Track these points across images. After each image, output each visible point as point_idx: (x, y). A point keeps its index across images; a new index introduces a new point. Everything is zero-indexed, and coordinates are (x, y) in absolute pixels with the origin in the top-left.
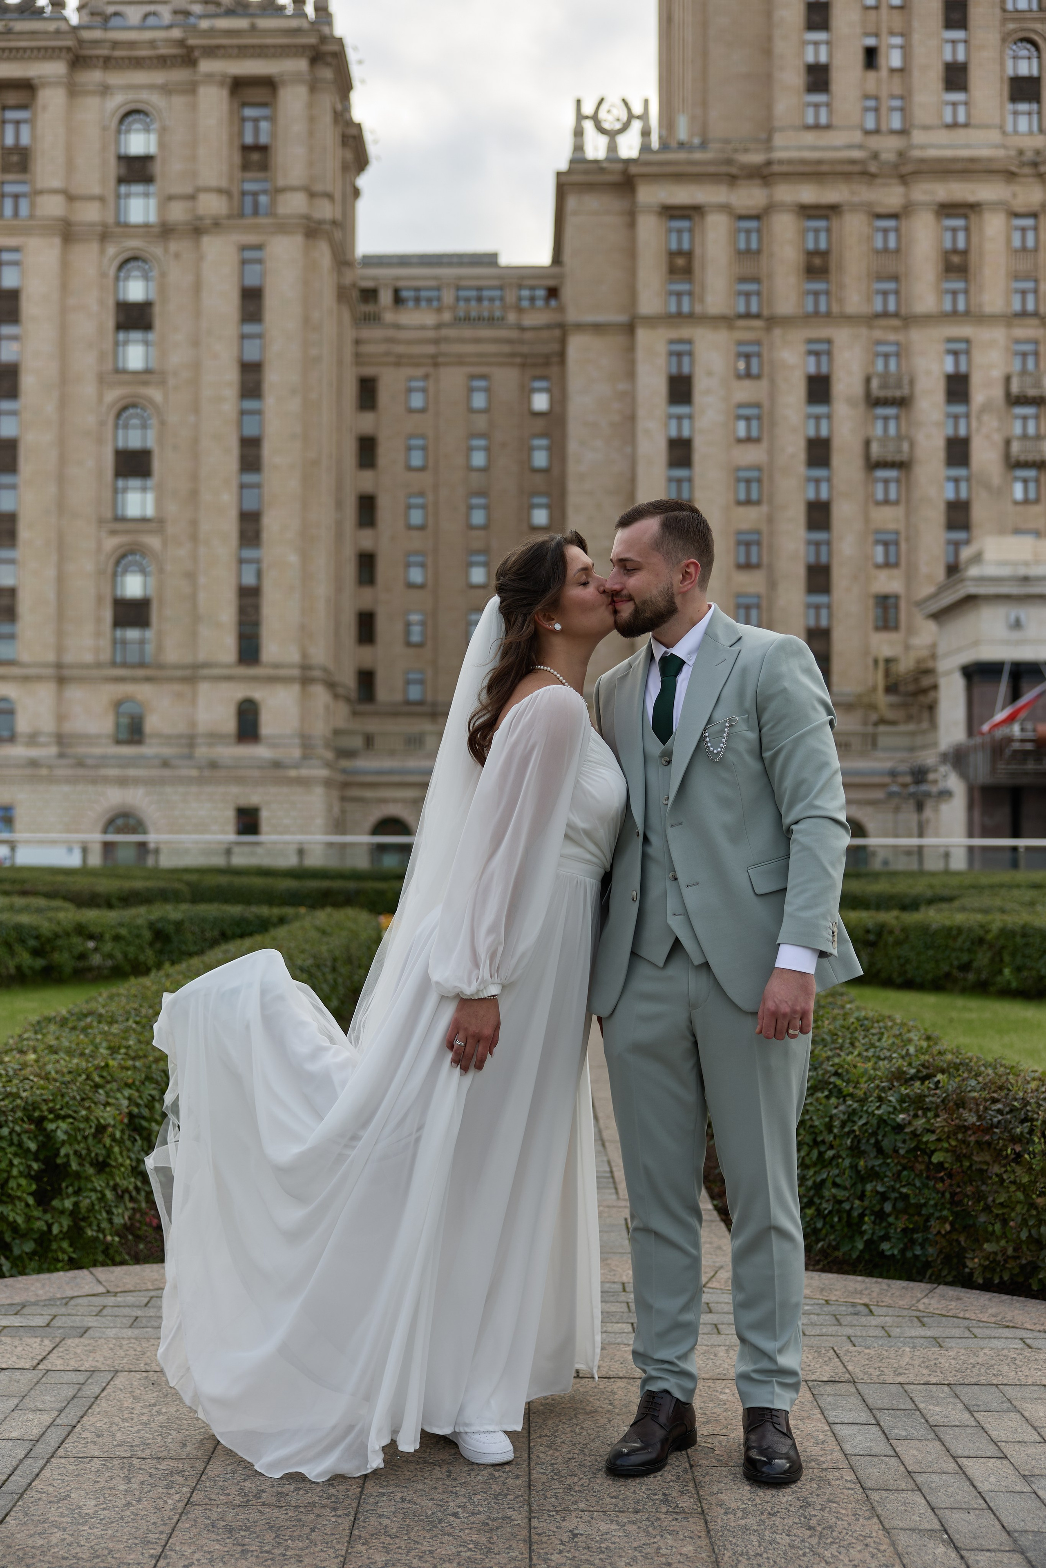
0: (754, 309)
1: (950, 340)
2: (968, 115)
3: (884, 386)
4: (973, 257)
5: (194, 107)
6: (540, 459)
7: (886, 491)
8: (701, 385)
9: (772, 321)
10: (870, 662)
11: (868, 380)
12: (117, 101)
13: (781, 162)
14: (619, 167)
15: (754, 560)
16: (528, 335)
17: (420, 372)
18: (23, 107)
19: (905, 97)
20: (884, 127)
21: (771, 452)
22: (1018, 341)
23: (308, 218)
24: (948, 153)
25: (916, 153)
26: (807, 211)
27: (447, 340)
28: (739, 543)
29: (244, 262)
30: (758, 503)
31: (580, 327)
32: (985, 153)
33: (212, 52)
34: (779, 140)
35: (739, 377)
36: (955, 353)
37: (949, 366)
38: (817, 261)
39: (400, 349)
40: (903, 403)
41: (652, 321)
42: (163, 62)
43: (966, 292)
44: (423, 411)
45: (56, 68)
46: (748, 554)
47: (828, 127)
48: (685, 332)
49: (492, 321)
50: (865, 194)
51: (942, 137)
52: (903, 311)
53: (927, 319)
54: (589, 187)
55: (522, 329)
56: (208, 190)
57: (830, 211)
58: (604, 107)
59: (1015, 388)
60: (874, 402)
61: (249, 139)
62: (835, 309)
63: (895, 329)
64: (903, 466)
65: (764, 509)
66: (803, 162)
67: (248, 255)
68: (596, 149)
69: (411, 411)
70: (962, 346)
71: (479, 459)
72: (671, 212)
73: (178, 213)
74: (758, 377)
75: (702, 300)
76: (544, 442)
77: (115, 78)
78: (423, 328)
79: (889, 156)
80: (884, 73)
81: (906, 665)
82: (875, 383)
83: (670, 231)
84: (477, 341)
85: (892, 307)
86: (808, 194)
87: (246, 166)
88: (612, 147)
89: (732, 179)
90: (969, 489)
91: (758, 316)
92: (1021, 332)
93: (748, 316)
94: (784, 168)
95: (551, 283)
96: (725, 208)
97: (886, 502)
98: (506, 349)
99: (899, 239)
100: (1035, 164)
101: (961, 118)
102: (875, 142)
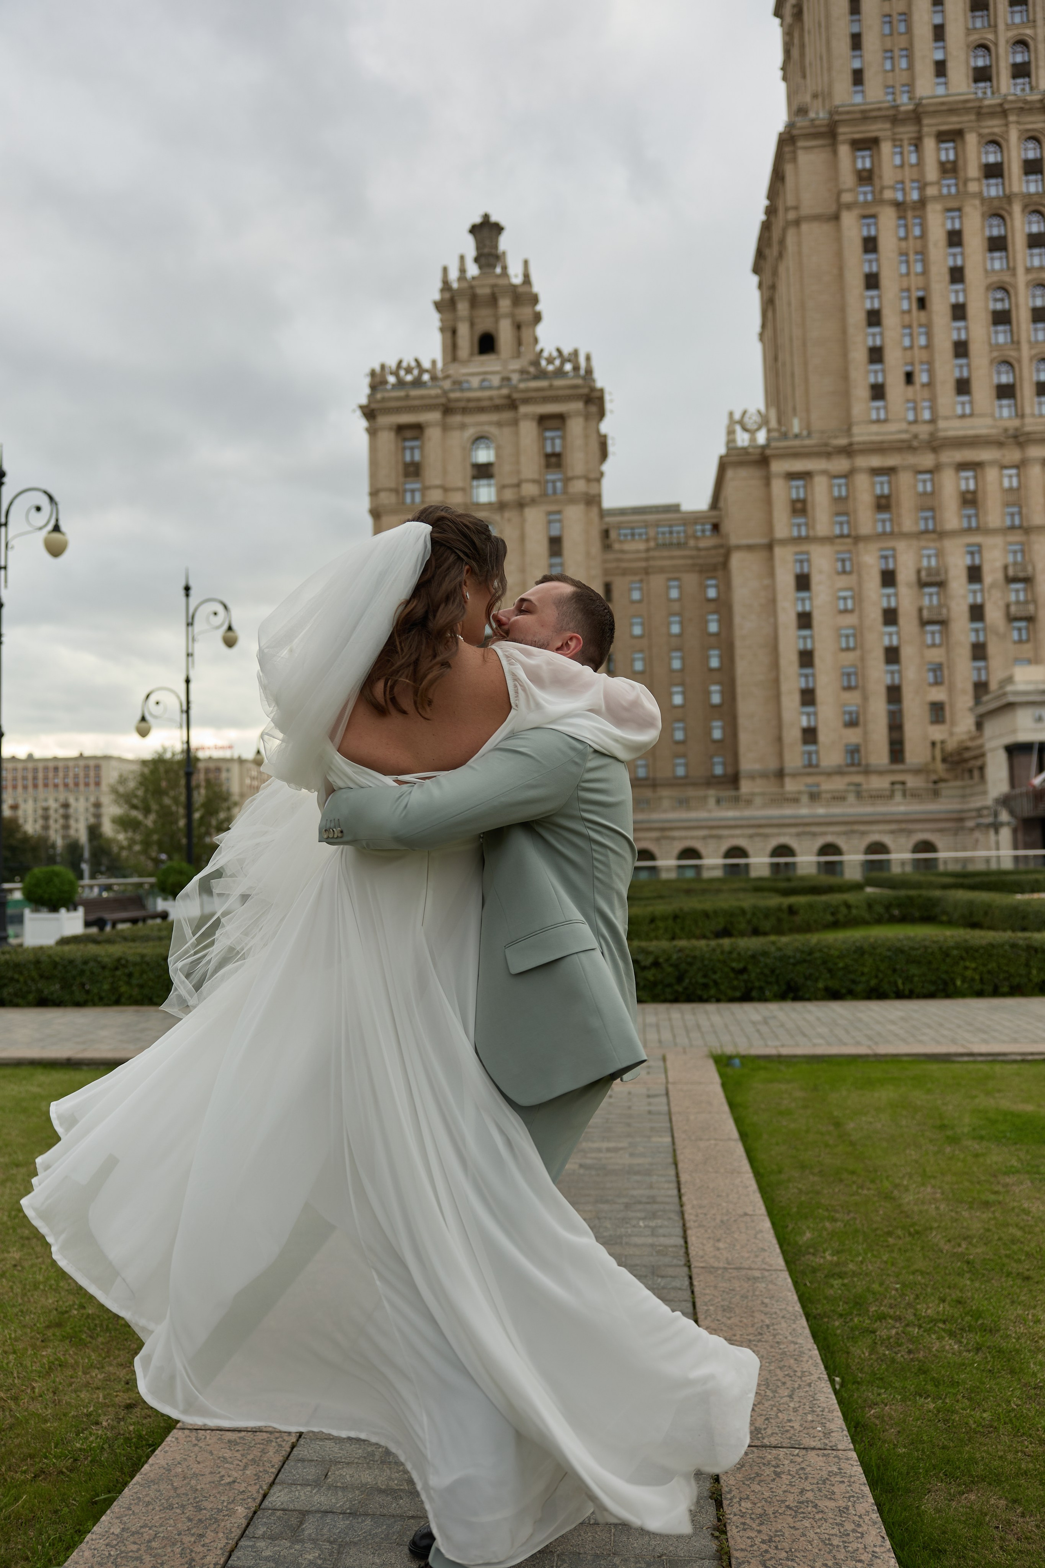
0: (846, 531)
1: (969, 545)
2: (972, 409)
3: (929, 574)
4: (980, 495)
5: (517, 434)
6: (713, 627)
7: (933, 639)
8: (816, 580)
9: (857, 539)
10: (929, 745)
11: (919, 572)
12: (470, 432)
13: (859, 443)
14: (758, 451)
15: (853, 683)
16: (703, 553)
17: (637, 578)
18: (415, 438)
19: (933, 400)
20: (919, 419)
21: (861, 618)
22: (1010, 544)
23: (587, 494)
24: (961, 433)
25: (942, 434)
26: (876, 472)
27: (654, 558)
28: (843, 674)
29: (550, 522)
30: (854, 649)
31: (739, 548)
32: (984, 431)
33: (526, 401)
34: (856, 430)
35: (839, 573)
36: (972, 553)
37: (968, 561)
38: (883, 501)
39: (624, 565)
40: (941, 584)
41: (784, 542)
42: (497, 408)
43: (977, 515)
44: (640, 601)
45: (434, 416)
46: (849, 681)
47: (886, 421)
48: (804, 548)
49: (679, 545)
50: (911, 459)
51: (957, 423)
52: (938, 529)
53: (953, 534)
54: (740, 464)
55: (698, 549)
56: (528, 481)
57: (890, 471)
58: (747, 416)
59: (1011, 572)
60: (922, 584)
61: (549, 450)
62: (896, 530)
63: (934, 540)
64: (943, 623)
65: (858, 653)
66: (873, 443)
67: (552, 517)
68: (743, 440)
69: (633, 602)
70: (975, 549)
71: (675, 629)
72: (792, 476)
73: (509, 495)
74: (850, 573)
75: (814, 528)
76: (715, 617)
77: (469, 419)
78: (638, 551)
79: (924, 436)
80: (918, 386)
81: (951, 745)
82: (923, 574)
83: (790, 488)
84: (672, 558)
85: (931, 527)
86: (876, 461)
87: (548, 466)
88: (753, 439)
89: (828, 455)
90: (986, 636)
91: (848, 536)
92: (1012, 538)
93: (842, 536)
94: (861, 447)
95: (714, 521)
96: (824, 472)
97: (934, 645)
98: (690, 562)
99: (933, 485)
100: (1015, 437)
101: (968, 411)
102: (915, 429)
